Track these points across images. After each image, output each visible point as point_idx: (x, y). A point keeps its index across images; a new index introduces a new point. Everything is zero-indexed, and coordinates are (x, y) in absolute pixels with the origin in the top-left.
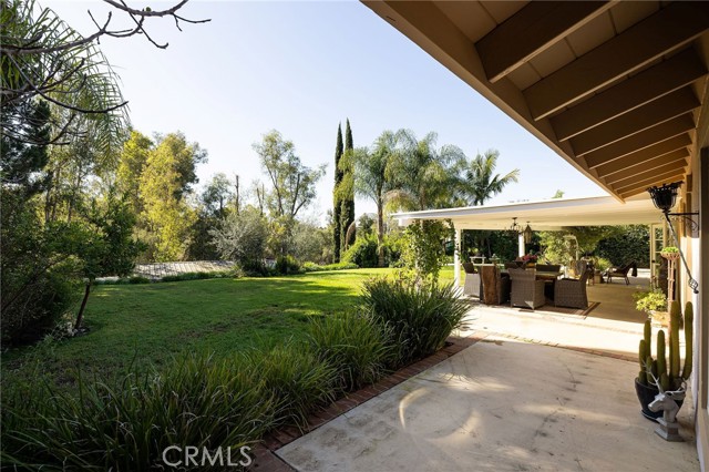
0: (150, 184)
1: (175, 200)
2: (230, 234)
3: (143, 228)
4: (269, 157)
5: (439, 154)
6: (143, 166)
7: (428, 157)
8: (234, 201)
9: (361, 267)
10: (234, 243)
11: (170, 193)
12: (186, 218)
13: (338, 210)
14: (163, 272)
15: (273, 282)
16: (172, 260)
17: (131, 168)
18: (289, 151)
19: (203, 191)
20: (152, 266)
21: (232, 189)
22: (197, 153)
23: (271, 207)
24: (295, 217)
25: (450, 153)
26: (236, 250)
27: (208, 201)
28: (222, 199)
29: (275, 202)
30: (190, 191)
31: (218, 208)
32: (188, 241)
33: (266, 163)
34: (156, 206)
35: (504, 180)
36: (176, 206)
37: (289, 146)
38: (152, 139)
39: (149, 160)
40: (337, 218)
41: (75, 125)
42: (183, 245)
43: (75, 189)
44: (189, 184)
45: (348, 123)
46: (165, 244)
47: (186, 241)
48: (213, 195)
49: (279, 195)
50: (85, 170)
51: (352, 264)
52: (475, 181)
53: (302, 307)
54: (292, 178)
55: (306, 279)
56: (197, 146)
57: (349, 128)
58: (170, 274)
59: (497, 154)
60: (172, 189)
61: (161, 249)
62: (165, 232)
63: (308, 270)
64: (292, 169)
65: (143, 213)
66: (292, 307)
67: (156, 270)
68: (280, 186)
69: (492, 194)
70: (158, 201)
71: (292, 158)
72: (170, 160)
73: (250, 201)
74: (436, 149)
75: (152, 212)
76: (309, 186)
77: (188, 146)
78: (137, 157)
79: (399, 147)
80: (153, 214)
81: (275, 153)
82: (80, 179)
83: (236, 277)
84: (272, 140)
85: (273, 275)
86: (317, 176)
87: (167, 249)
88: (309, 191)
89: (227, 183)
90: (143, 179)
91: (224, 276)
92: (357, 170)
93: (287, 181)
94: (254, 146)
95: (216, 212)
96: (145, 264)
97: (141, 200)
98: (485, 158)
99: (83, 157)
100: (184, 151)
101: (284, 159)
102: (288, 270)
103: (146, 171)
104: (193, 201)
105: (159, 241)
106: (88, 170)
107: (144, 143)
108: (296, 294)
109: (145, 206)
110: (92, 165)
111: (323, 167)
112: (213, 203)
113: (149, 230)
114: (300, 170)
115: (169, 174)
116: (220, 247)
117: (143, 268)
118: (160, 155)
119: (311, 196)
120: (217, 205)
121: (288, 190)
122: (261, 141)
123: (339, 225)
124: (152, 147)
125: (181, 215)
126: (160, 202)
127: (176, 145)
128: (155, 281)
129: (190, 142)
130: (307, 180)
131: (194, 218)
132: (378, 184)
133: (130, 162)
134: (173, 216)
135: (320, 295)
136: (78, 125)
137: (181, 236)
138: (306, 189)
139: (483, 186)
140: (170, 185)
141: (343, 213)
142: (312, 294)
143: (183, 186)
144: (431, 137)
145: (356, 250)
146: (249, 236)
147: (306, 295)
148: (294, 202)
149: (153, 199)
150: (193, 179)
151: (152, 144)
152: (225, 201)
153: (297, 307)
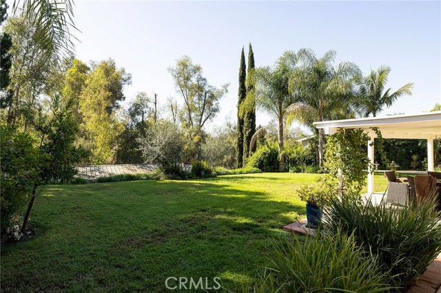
0: (88, 101)
1: (107, 114)
2: (153, 142)
3: (82, 137)
4: (181, 79)
5: (336, 70)
6: (83, 86)
7: (326, 73)
8: (153, 115)
9: (263, 171)
10: (157, 149)
11: (103, 108)
12: (115, 128)
13: (241, 122)
14: (97, 173)
15: (192, 185)
16: (104, 163)
17: (73, 89)
18: (197, 74)
19: (129, 107)
20: (88, 168)
21: (151, 105)
22: (124, 77)
23: (182, 119)
24: (202, 129)
25: (348, 69)
26: (159, 156)
27: (132, 115)
28: (143, 114)
29: (186, 116)
30: (118, 107)
31: (140, 120)
32: (116, 147)
33: (179, 83)
34: (92, 119)
35: (397, 94)
36: (108, 119)
37: (197, 69)
38: (89, 66)
39: (87, 82)
40: (241, 129)
41: (31, 54)
42: (112, 151)
43: (30, 105)
44: (117, 101)
45: (251, 47)
46: (99, 150)
47: (114, 148)
48: (136, 110)
49: (189, 110)
50: (37, 90)
51: (255, 169)
52: (368, 95)
53: (231, 214)
54: (200, 96)
55: (220, 183)
56: (123, 71)
57: (251, 51)
58: (103, 175)
59: (388, 70)
60: (104, 104)
61: (96, 154)
62: (99, 140)
63: (219, 174)
64: (200, 88)
65: (82, 125)
66: (220, 213)
67: (91, 171)
68: (190, 103)
69: (384, 107)
70: (93, 115)
71: (200, 79)
72: (104, 82)
73: (165, 116)
74: (334, 65)
75: (89, 124)
76: (214, 103)
77: (117, 71)
78: (77, 80)
79: (300, 65)
80: (90, 125)
81: (186, 75)
82: (34, 97)
83: (158, 179)
84: (184, 65)
85: (191, 178)
86: (221, 94)
87: (99, 155)
88: (214, 106)
89: (148, 100)
90: (82, 97)
91: (148, 178)
92: (260, 86)
93: (195, 98)
94: (169, 69)
95: (138, 124)
96: (83, 167)
97: (81, 114)
98: (378, 74)
99: (37, 79)
100: (114, 74)
101: (194, 80)
102: (203, 173)
103: (84, 91)
104: (121, 115)
105: (94, 147)
106: (41, 90)
107: (83, 68)
108: (218, 198)
109: (84, 119)
110: (44, 85)
111: (226, 86)
112: (137, 117)
113: (86, 139)
114: (207, 89)
115: (102, 92)
116: (145, 153)
117: (81, 170)
118: (96, 77)
119: (216, 110)
120: (139, 118)
121: (197, 106)
122: (175, 65)
123: (242, 135)
124: (89, 72)
125: (112, 126)
126: (94, 116)
127: (108, 70)
128: (91, 182)
129: (118, 68)
130: (212, 97)
131: (122, 129)
132: (280, 98)
133: (72, 84)
134: (105, 127)
135: (242, 200)
136: (33, 54)
137: (111, 143)
138: (212, 105)
139: (375, 99)
140: (103, 102)
141: (246, 124)
142: (234, 198)
143: (113, 103)
144: (329, 56)
145: (259, 156)
146: (169, 144)
147: (229, 199)
148: (202, 115)
149: (90, 113)
150: (121, 97)
151: (89, 69)
152: (146, 115)
153: (225, 213)
